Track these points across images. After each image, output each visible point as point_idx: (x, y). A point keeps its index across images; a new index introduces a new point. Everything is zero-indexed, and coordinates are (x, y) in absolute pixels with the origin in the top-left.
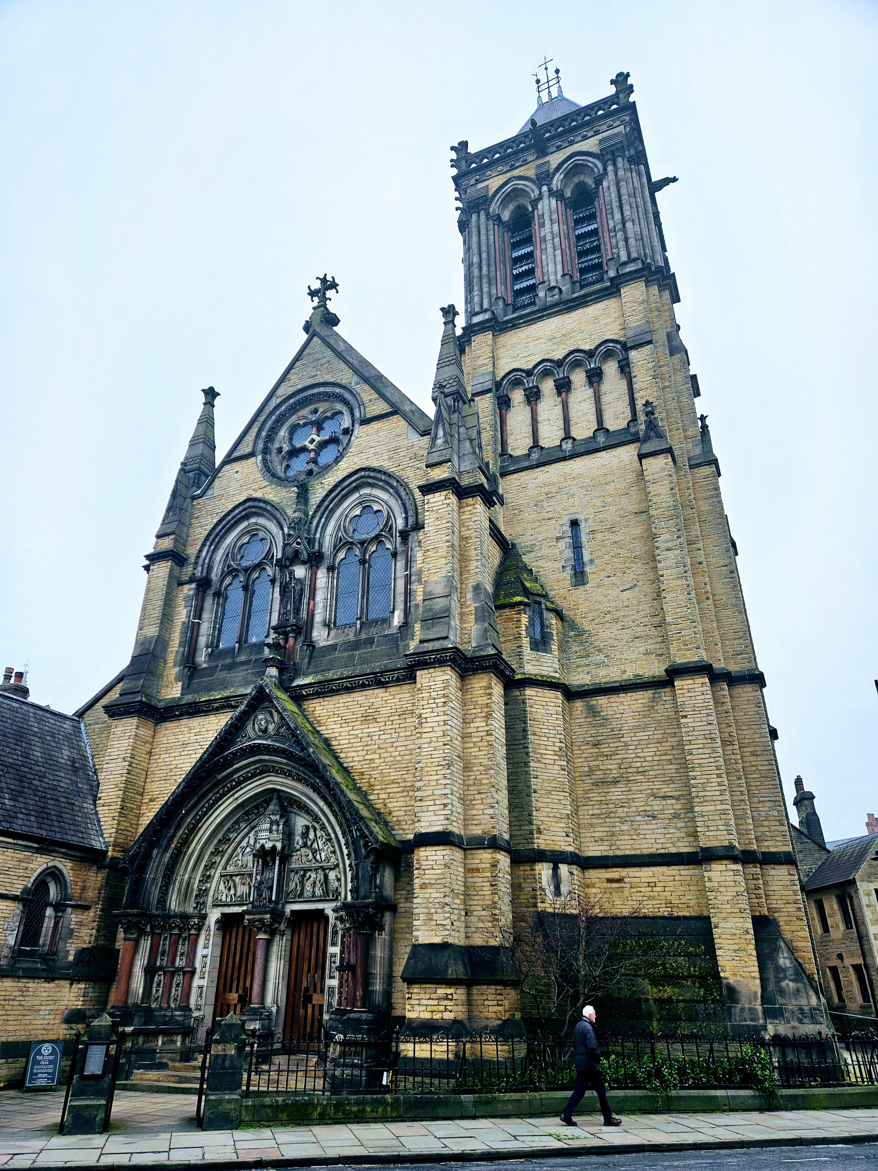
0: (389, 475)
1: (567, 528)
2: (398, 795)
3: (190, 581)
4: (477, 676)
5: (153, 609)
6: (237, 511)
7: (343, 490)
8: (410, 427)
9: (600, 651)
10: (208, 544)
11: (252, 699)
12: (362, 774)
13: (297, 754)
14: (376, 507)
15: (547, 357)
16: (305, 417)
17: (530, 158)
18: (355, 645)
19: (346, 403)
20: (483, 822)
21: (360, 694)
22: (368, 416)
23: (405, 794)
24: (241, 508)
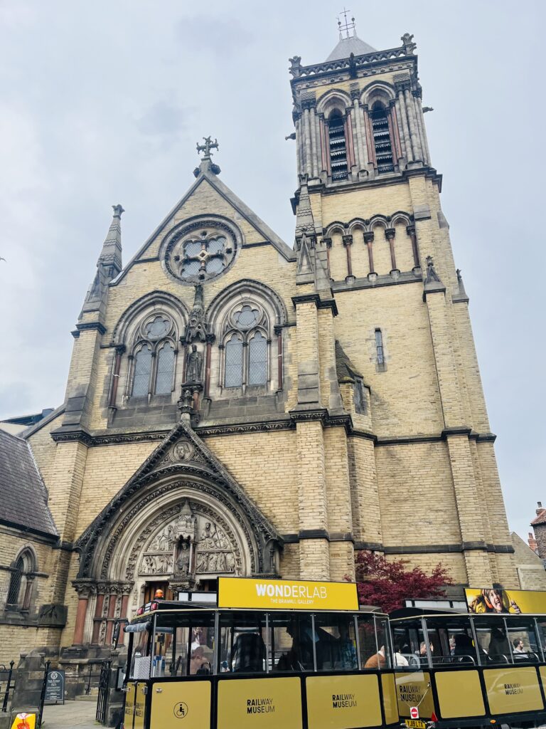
0: (266, 287)
1: (373, 333)
2: (280, 505)
3: (111, 346)
4: (334, 429)
5: (84, 365)
6: (146, 299)
7: (230, 293)
8: (279, 254)
9: (395, 415)
10: (124, 320)
11: (174, 435)
12: (253, 490)
13: (211, 475)
14: (253, 307)
15: (358, 216)
16: (196, 237)
17: (345, 78)
18: (243, 402)
19: (230, 232)
20: (341, 524)
21: (249, 435)
22: (248, 243)
23: (285, 504)
24: (149, 297)
